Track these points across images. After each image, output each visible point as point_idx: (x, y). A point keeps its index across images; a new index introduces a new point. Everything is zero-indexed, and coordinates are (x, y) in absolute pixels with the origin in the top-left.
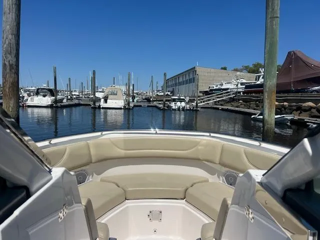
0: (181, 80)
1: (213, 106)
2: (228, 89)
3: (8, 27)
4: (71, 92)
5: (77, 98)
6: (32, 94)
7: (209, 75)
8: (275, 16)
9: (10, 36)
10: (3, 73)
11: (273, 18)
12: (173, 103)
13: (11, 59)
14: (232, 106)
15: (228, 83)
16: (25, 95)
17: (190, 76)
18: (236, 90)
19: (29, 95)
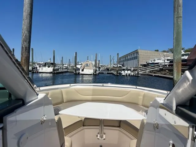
0: (129, 57)
1: (149, 74)
2: (159, 63)
3: (25, 27)
4: (63, 65)
5: (66, 69)
6: (41, 66)
7: (147, 54)
8: (179, 16)
9: (26, 32)
10: (22, 52)
11: (178, 17)
12: (123, 71)
13: (26, 44)
14: (162, 74)
15: (158, 59)
16: (38, 66)
17: (134, 55)
18: (163, 64)
19: (40, 67)
